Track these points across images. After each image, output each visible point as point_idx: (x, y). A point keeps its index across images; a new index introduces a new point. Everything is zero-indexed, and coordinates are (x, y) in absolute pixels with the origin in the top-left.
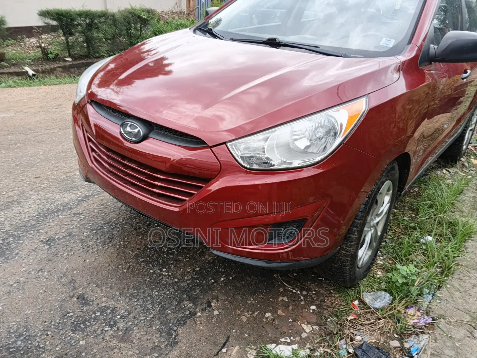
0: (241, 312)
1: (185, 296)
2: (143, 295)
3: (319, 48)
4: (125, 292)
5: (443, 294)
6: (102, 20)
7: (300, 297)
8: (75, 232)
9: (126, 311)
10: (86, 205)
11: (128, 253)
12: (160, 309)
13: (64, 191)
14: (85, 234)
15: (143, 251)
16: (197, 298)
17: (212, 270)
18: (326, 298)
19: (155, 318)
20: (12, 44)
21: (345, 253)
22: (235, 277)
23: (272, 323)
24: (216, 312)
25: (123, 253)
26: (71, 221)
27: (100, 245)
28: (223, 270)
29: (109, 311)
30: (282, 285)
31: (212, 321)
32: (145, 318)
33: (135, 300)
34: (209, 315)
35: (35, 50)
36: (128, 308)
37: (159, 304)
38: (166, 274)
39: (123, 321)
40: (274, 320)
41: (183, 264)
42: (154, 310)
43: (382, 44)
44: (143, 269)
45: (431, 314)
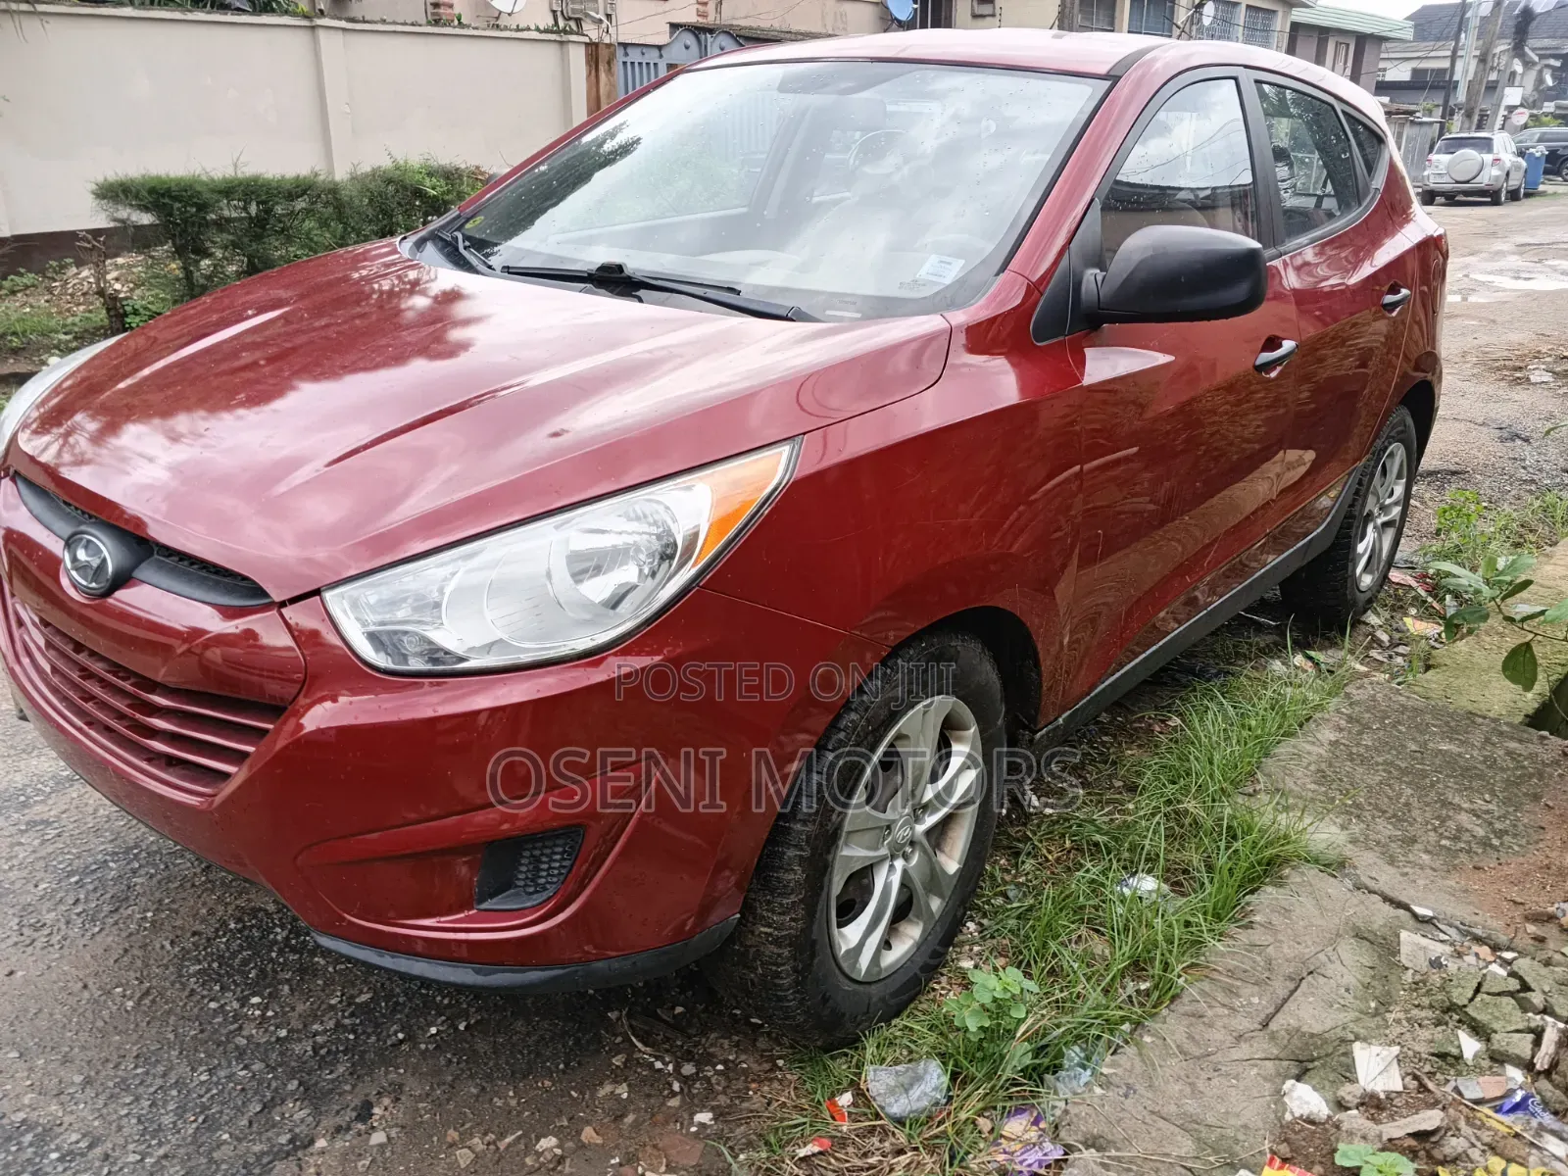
0: (461, 1134)
1: (293, 1085)
2: (159, 1082)
3: (738, 293)
4: (104, 1073)
5: (1120, 1066)
6: (300, 204)
7: (670, 1085)
8: (13, 883)
9: (84, 1136)
10: (75, 795)
11: (158, 946)
12: (198, 1128)
13: (24, 751)
14: (42, 886)
15: (208, 940)
16: (331, 1091)
17: (410, 1000)
18: (753, 1085)
19: (174, 1157)
20: (27, 287)
21: (771, 934)
22: (477, 1022)
23: (553, 1169)
24: (378, 1138)
25: (144, 947)
26: (12, 846)
27: (80, 921)
28: (446, 1001)
29: (29, 1137)
30: (626, 1045)
31: (356, 1167)
32: (139, 1157)
33: (128, 1100)
34: (352, 1147)
35: (92, 303)
36: (96, 1128)
37: (201, 1112)
38: (258, 1013)
39: (65, 1170)
40: (560, 1160)
41: (320, 982)
42: (179, 1132)
43: (923, 273)
44: (187, 997)
45: (1063, 1134)
